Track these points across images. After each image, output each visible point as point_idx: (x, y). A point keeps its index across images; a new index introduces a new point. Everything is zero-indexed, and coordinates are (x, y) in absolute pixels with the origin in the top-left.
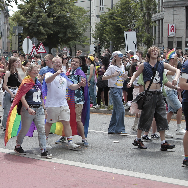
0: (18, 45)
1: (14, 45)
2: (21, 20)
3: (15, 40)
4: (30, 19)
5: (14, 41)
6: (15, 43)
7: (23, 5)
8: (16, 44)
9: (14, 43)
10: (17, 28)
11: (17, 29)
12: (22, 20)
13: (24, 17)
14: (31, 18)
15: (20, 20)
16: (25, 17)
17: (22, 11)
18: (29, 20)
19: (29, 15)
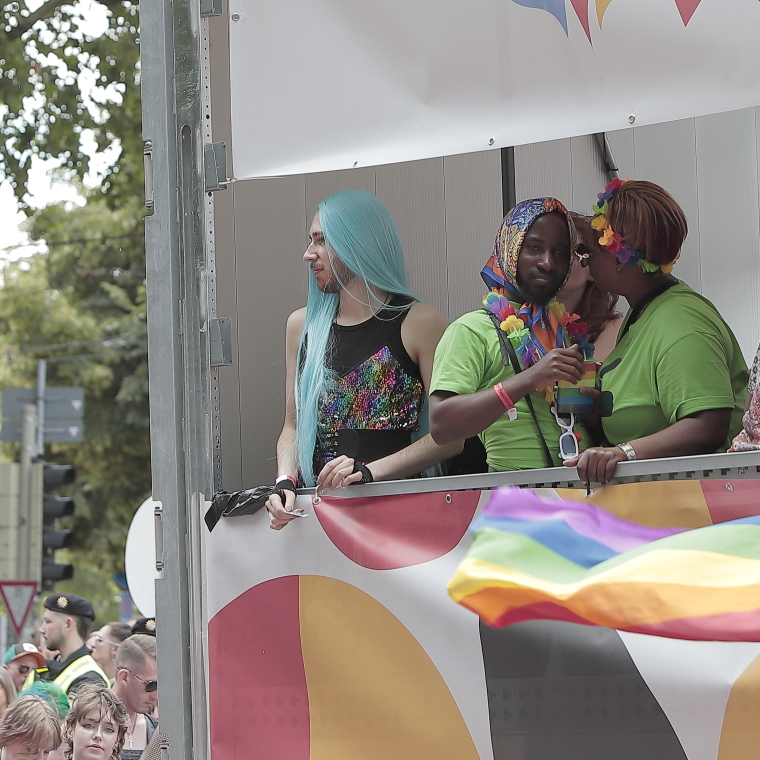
0: (44, 532)
1: (12, 535)
2: (56, 329)
3: (19, 496)
4: (126, 319)
5: (13, 502)
6: (22, 522)
7: (69, 208)
8: (24, 529)
9: (13, 521)
10: (35, 401)
11: (31, 408)
12: (61, 332)
13: (72, 303)
14: (127, 312)
15: (47, 328)
16: (84, 303)
17: (58, 263)
18: (116, 333)
19: (117, 293)
